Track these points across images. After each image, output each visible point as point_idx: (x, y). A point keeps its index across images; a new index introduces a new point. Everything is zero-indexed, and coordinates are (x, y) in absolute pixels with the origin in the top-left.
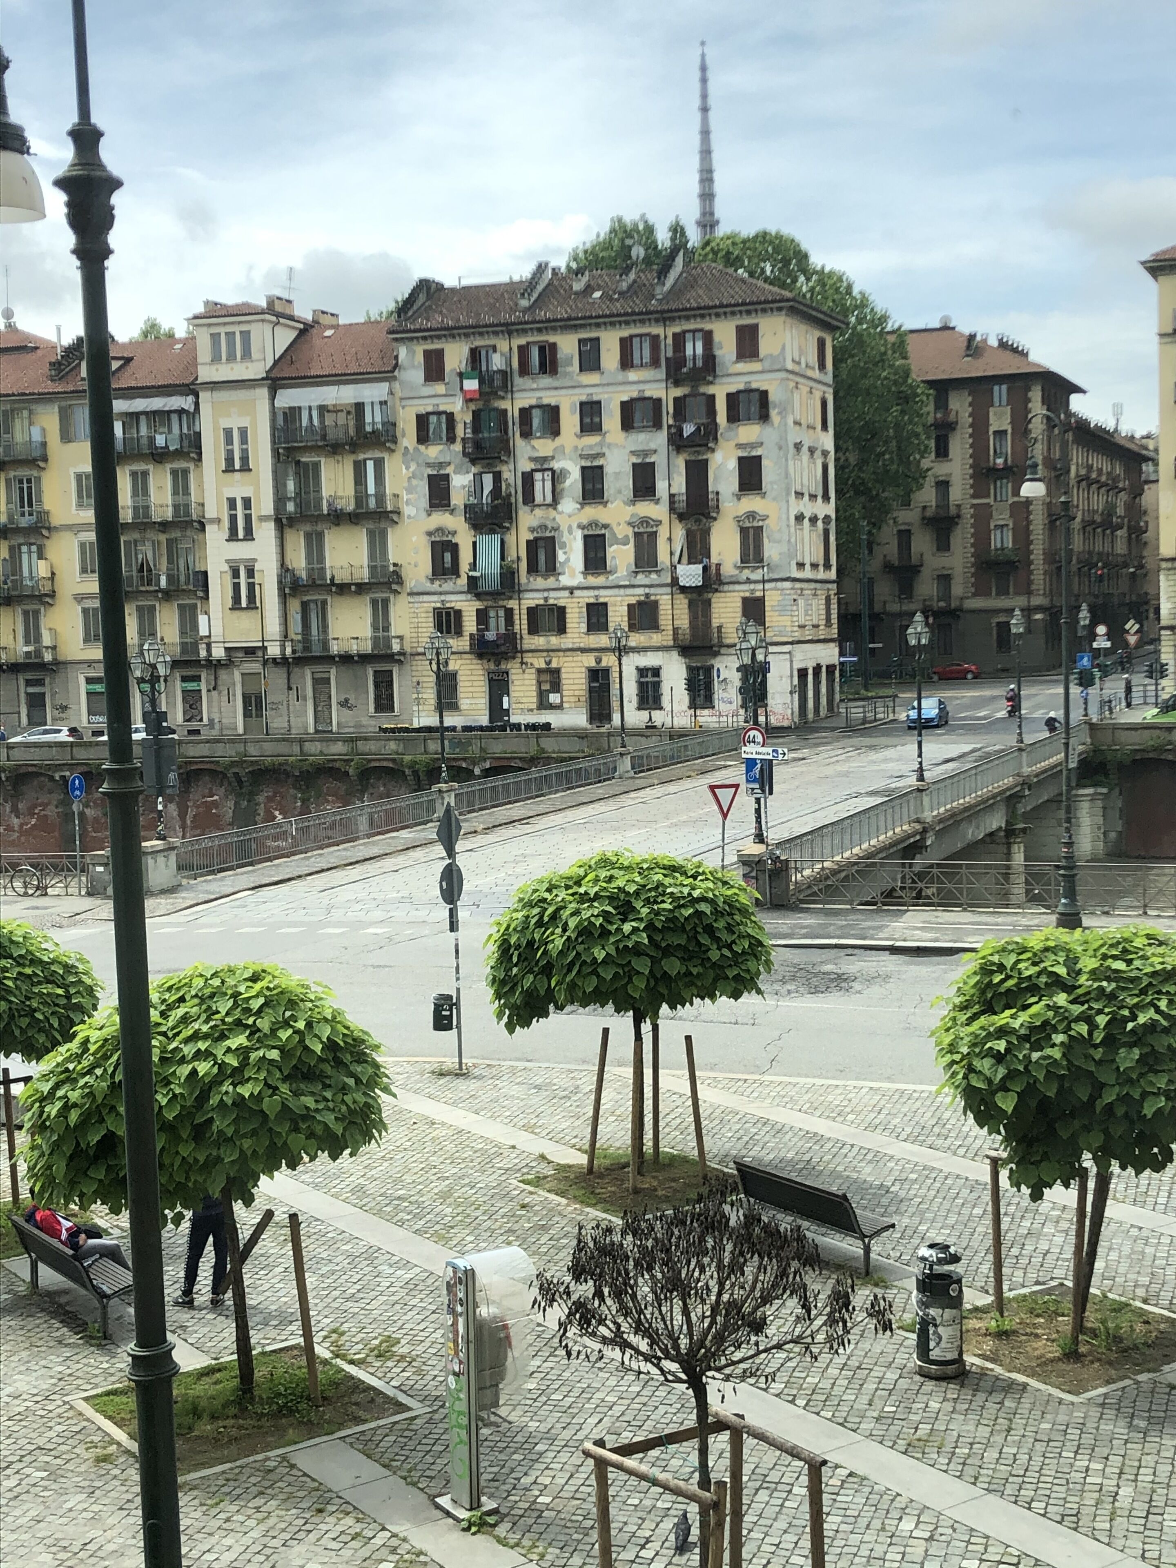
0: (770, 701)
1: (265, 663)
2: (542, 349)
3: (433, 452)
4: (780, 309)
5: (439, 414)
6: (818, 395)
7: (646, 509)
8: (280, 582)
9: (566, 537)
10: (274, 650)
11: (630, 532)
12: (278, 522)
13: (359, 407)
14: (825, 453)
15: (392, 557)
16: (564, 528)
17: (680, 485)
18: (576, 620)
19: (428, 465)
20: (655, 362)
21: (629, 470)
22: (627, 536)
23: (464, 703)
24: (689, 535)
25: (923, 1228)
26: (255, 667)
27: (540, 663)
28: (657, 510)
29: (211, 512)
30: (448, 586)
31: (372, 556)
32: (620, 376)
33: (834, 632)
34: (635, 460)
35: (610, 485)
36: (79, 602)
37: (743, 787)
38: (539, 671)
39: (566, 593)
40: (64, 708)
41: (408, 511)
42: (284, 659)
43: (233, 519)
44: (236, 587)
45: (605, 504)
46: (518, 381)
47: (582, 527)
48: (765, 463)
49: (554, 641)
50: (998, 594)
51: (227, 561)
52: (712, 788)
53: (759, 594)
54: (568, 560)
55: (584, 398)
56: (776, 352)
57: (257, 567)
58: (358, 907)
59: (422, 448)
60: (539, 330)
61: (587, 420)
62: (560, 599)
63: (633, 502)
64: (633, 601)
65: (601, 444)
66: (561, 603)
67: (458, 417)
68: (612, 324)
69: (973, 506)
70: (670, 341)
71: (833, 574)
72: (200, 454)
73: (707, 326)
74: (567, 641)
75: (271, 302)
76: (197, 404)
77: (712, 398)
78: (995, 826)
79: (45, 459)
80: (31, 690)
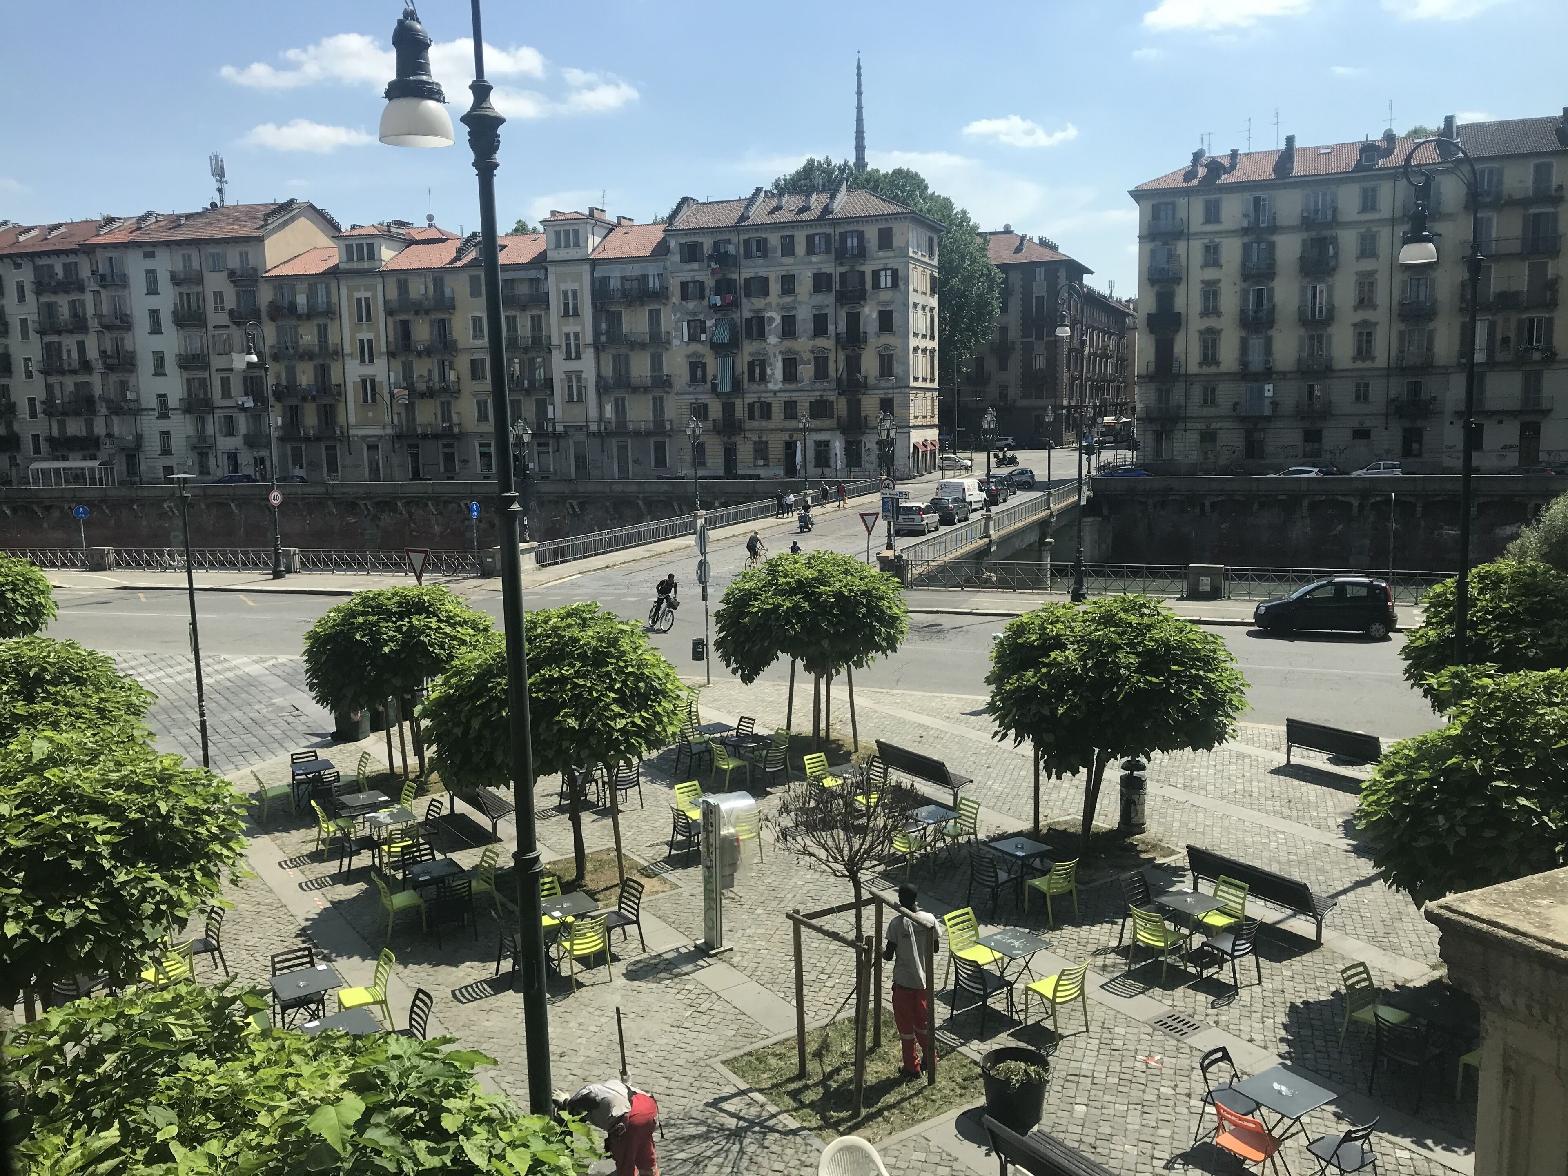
0: (895, 462)
1: (588, 435)
2: (758, 242)
3: (691, 305)
4: (905, 218)
5: (695, 282)
6: (928, 272)
7: (822, 342)
8: (597, 386)
9: (772, 359)
10: (593, 428)
11: (811, 356)
12: (596, 349)
13: (645, 277)
14: (932, 309)
15: (665, 370)
16: (771, 354)
17: (842, 327)
18: (777, 411)
19: (688, 313)
20: (828, 251)
21: (811, 318)
22: (809, 360)
23: (709, 462)
24: (848, 358)
25: (990, 783)
26: (581, 437)
27: (755, 438)
28: (827, 343)
29: (555, 341)
30: (700, 389)
31: (653, 370)
32: (807, 259)
33: (936, 421)
34: (815, 312)
35: (799, 328)
36: (475, 396)
37: (881, 515)
38: (755, 443)
39: (771, 395)
40: (466, 462)
41: (676, 342)
42: (600, 433)
43: (568, 345)
44: (570, 387)
45: (796, 339)
46: (743, 262)
47: (781, 353)
48: (895, 314)
49: (764, 423)
50: (1036, 397)
51: (565, 372)
52: (862, 515)
53: (890, 396)
54: (773, 374)
55: (784, 273)
56: (903, 245)
57: (583, 376)
58: (646, 585)
59: (684, 303)
60: (757, 230)
61: (786, 287)
62: (768, 398)
63: (813, 338)
64: (813, 399)
65: (794, 301)
66: (769, 400)
67: (706, 284)
68: (802, 227)
69: (1022, 343)
70: (837, 237)
71: (935, 385)
72: (548, 306)
73: (861, 229)
74: (772, 424)
75: (591, 210)
76: (546, 275)
77: (864, 272)
78: (1032, 540)
79: (454, 308)
80: (446, 450)
